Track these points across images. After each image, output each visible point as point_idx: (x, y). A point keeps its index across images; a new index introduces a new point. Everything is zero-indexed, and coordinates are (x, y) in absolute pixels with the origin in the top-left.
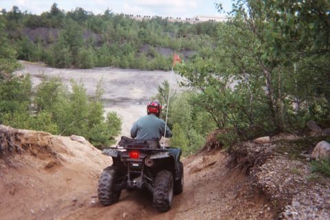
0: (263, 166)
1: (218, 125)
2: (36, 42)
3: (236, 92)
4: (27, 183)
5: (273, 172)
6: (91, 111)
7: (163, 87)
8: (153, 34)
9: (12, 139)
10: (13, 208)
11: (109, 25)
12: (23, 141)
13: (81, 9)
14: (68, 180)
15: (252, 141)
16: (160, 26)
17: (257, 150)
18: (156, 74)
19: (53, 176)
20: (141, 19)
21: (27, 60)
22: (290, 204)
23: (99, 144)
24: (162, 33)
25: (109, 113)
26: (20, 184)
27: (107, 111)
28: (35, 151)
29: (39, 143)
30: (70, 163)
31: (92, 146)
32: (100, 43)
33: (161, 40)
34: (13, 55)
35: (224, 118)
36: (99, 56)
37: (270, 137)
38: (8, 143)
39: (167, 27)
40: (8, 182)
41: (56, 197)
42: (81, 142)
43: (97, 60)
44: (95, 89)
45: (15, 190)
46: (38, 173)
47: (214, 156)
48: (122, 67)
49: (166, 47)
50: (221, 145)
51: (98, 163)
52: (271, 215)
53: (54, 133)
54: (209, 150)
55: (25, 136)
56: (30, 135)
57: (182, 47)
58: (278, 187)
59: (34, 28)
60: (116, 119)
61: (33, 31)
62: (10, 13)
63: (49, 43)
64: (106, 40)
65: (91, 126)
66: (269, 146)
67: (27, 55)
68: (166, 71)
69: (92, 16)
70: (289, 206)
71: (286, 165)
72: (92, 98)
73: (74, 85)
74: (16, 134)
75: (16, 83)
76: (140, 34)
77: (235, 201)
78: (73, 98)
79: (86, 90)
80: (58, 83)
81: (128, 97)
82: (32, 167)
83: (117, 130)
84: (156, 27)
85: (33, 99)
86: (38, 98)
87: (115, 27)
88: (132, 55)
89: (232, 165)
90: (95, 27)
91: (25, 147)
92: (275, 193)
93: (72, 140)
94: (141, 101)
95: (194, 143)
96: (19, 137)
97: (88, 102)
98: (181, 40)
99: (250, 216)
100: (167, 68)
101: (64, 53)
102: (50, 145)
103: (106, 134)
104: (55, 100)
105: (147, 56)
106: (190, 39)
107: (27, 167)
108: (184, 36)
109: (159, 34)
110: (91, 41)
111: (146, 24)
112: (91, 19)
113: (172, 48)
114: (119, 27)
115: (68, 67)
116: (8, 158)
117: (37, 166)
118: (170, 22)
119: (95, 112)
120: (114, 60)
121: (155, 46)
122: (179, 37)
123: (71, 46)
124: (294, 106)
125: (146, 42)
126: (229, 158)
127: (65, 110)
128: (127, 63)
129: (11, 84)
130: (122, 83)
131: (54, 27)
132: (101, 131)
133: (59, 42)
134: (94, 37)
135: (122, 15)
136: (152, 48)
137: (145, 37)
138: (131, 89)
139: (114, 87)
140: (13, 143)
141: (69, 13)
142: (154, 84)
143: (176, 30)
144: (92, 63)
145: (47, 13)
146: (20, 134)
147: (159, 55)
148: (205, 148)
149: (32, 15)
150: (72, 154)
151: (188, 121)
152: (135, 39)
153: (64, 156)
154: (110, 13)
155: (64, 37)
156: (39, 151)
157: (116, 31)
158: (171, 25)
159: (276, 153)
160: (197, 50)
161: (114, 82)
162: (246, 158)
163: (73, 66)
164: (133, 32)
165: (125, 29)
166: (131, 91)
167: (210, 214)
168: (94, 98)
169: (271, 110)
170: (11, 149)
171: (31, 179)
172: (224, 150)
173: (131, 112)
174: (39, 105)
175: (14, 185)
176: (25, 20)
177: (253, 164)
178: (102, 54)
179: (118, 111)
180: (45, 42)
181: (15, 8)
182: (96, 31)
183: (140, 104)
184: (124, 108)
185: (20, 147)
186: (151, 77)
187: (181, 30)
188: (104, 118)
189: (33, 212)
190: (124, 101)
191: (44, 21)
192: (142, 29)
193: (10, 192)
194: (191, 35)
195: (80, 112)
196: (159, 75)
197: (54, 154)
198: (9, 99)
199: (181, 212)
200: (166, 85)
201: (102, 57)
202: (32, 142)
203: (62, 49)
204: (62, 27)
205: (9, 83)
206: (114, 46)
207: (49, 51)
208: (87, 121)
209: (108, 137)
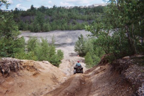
0: (127, 70)
1: (106, 52)
2: (26, 22)
3: (113, 37)
4: (26, 82)
5: (132, 72)
6: (50, 50)
7: (80, 37)
8: (75, 14)
9: (19, 64)
10: (21, 93)
11: (55, 12)
12: (23, 65)
13: (43, 6)
14: (43, 80)
15: (121, 59)
16: (77, 10)
17: (124, 63)
18: (77, 32)
19: (37, 79)
20: (69, 8)
21: (23, 30)
22: (141, 86)
23: (55, 63)
24: (78, 14)
25: (58, 50)
26: (23, 83)
27: (57, 49)
28: (29, 69)
29: (30, 65)
30: (43, 73)
31: (52, 65)
32: (52, 20)
33: (78, 17)
34: (17, 29)
35: (108, 49)
36: (52, 26)
37: (130, 56)
38: (17, 66)
39: (80, 10)
40: (18, 82)
41: (38, 88)
42: (47, 63)
43: (51, 28)
44: (51, 40)
45: (21, 85)
46: (30, 78)
47: (105, 66)
48: (62, 30)
49: (80, 19)
50: (108, 61)
51: (55, 72)
52: (132, 92)
53: (35, 60)
54: (102, 63)
55: (24, 62)
56: (26, 62)
57: (87, 19)
58: (135, 79)
59: (24, 17)
60: (61, 52)
61: (24, 18)
62: (14, 11)
63: (31, 22)
64: (54, 19)
65: (51, 56)
66: (129, 61)
67: (23, 28)
68: (81, 30)
69: (48, 9)
70: (140, 88)
71: (138, 69)
72: (50, 44)
73: (42, 39)
74: (20, 62)
75: (19, 41)
76: (69, 15)
77: (116, 86)
78: (42, 45)
79: (47, 41)
80: (35, 39)
81: (65, 42)
82: (28, 75)
83: (62, 57)
84: (76, 11)
85: (26, 46)
86: (28, 46)
87: (58, 13)
88: (66, 24)
89: (113, 70)
90: (49, 14)
91: (24, 67)
92: (134, 82)
93: (43, 63)
94: (71, 44)
95: (95, 61)
96: (21, 63)
97: (49, 46)
98: (86, 15)
99: (123, 92)
100: (82, 28)
101: (37, 26)
102: (34, 66)
103: (57, 59)
104: (35, 46)
105: (72, 24)
106: (91, 15)
107: (26, 75)
108: (88, 14)
109: (77, 14)
110: (48, 20)
111: (71, 10)
112: (48, 10)
113: (83, 20)
114: (60, 13)
115: (39, 32)
116: (18, 72)
117: (30, 75)
118: (82, 8)
119: (52, 50)
120: (58, 27)
121: (75, 20)
122: (86, 14)
123: (40, 23)
124: (140, 41)
125: (72, 18)
126: (112, 67)
127: (39, 50)
128: (64, 28)
129: (17, 41)
130: (63, 37)
131: (32, 15)
132: (55, 58)
133: (35, 22)
134: (49, 18)
135: (60, 7)
136: (74, 20)
137: (71, 16)
138: (67, 39)
139: (59, 39)
140: (19, 66)
141: (38, 9)
142: (76, 36)
143: (84, 12)
144: (49, 29)
145: (29, 9)
146: (22, 62)
147: (77, 23)
148: (101, 63)
149: (23, 11)
150: (43, 69)
151: (92, 51)
152: (67, 17)
153: (40, 70)
154: (55, 7)
155: (37, 19)
156: (30, 68)
157: (58, 14)
158: (82, 9)
159: (133, 64)
160: (94, 20)
161: (59, 37)
162: (119, 66)
163: (41, 31)
164: (66, 14)
165: (62, 13)
166: (66, 40)
167: (105, 92)
168: (51, 44)
169: (129, 44)
170: (19, 68)
171: (27, 80)
172: (109, 63)
173: (67, 49)
174: (29, 49)
175: (21, 83)
176: (20, 14)
177: (123, 69)
178: (53, 25)
179: (62, 49)
180: (29, 22)
181: (16, 9)
182: (50, 16)
183: (71, 45)
184: (64, 47)
185: (22, 67)
186: (75, 33)
187: (86, 11)
188: (56, 52)
189: (29, 94)
190: (64, 44)
191: (28, 13)
192: (70, 12)
193: (20, 86)
194: (91, 13)
195: (46, 50)
196: (78, 32)
197: (36, 69)
198: (16, 47)
199: (92, 91)
200: (82, 36)
201: (53, 26)
202: (27, 65)
203: (36, 24)
204: (36, 15)
205: (16, 41)
206: (58, 21)
207: (31, 26)
208: (49, 54)
209: (58, 60)
